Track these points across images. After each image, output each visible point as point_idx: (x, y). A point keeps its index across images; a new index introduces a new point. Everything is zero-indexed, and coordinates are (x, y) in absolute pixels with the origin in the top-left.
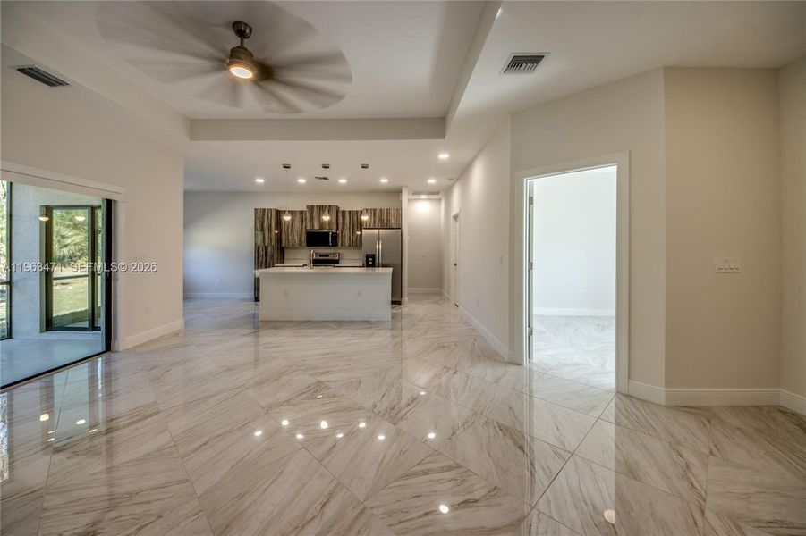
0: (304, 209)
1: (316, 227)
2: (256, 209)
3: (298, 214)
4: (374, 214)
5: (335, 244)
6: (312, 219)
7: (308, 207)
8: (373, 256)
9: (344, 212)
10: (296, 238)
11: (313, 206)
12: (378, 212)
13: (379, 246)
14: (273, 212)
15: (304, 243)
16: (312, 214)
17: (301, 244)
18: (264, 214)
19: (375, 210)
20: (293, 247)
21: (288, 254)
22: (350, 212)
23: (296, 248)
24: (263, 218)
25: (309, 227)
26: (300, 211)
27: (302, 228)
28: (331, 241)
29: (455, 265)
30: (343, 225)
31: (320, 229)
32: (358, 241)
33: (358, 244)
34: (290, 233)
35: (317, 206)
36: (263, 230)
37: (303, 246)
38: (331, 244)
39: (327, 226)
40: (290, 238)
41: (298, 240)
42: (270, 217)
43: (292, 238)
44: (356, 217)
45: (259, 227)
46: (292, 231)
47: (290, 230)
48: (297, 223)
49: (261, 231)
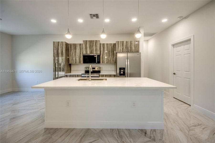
0: (82, 42)
1: (88, 52)
2: (53, 42)
3: (78, 45)
4: (123, 44)
5: (99, 62)
6: (86, 48)
7: (84, 41)
8: (124, 69)
9: (104, 44)
10: (77, 59)
11: (86, 41)
12: (125, 43)
13: (128, 63)
14: (64, 44)
15: (82, 61)
16: (86, 45)
17: (80, 62)
18: (58, 45)
19: (123, 42)
20: (76, 64)
21: (73, 68)
22: (107, 44)
23: (77, 65)
24: (58, 47)
25: (84, 53)
26: (79, 44)
27: (80, 53)
28: (97, 60)
29: (174, 74)
30: (103, 51)
31: (91, 53)
32: (112, 60)
33: (112, 62)
34: (74, 56)
35: (89, 41)
36: (58, 54)
37: (81, 63)
38: (97, 62)
39: (95, 52)
40: (74, 59)
41: (78, 60)
42: (62, 46)
43: (75, 59)
44: (110, 47)
45: (56, 52)
46: (75, 55)
47: (74, 55)
48: (78, 51)
49: (57, 55)
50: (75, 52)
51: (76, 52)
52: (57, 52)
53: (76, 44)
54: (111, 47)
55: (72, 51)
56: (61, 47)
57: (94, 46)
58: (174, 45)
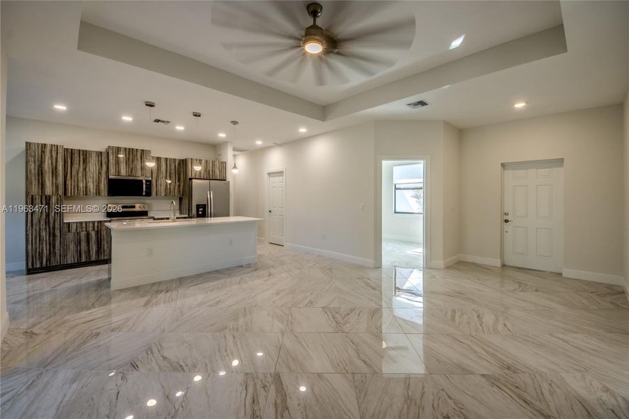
0: (105, 149)
1: (123, 172)
2: (27, 143)
3: (94, 156)
5: (149, 194)
6: (116, 163)
7: (110, 148)
8: (204, 206)
9: (158, 159)
11: (118, 148)
12: (203, 163)
13: (210, 197)
14: (62, 151)
15: (104, 192)
17: (98, 193)
18: (43, 152)
19: (200, 161)
20: (85, 196)
22: (166, 159)
25: (111, 173)
26: (97, 152)
27: (100, 173)
28: (144, 189)
29: (270, 211)
30: (158, 173)
31: (129, 176)
32: (176, 190)
33: (176, 194)
34: (80, 179)
35: (125, 149)
36: (42, 174)
37: (103, 195)
38: (144, 194)
39: (139, 173)
40: (81, 185)
41: (93, 188)
42: (54, 156)
43: (85, 185)
44: (173, 166)
45: (35, 169)
46: (85, 175)
47: (80, 175)
48: (93, 167)
49: (39, 175)
50: (85, 169)
51: (87, 170)
52: (37, 168)
53: (86, 151)
54: (175, 166)
55: (76, 166)
56: (52, 156)
57: (137, 160)
58: (269, 174)
